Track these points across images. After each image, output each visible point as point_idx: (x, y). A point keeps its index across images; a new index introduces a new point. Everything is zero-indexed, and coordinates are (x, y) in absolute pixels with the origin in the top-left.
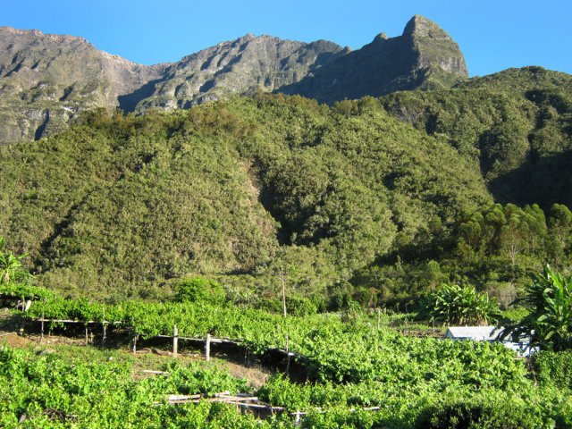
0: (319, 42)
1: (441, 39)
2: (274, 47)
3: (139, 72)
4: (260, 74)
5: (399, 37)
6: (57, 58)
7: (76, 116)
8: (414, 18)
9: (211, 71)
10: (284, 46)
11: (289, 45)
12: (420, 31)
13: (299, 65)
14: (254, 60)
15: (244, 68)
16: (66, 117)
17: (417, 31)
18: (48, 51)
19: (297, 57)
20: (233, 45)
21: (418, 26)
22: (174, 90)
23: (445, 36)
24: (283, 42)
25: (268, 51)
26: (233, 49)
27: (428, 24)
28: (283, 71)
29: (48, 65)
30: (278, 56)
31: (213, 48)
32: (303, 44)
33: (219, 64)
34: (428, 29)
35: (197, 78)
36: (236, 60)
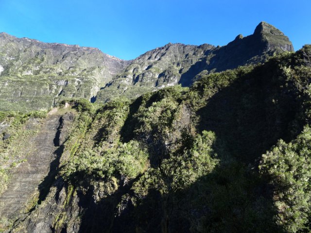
0: (204, 45)
1: (278, 34)
2: (182, 48)
3: (123, 63)
4: (175, 61)
5: (251, 35)
6: (82, 57)
7: (81, 83)
8: (261, 23)
9: (152, 61)
10: (186, 48)
11: (189, 47)
12: (265, 30)
13: (194, 56)
14: (172, 55)
15: (167, 58)
16: (76, 83)
17: (264, 30)
18: (79, 53)
19: (193, 53)
20: (163, 48)
21: (264, 27)
22: (133, 70)
23: (280, 33)
24: (186, 46)
25: (179, 50)
26: (162, 50)
27: (270, 26)
28: (186, 59)
29: (77, 59)
30: (184, 52)
31: (153, 50)
32: (196, 46)
33: (155, 57)
34: (270, 29)
35: (144, 64)
36: (163, 55)
